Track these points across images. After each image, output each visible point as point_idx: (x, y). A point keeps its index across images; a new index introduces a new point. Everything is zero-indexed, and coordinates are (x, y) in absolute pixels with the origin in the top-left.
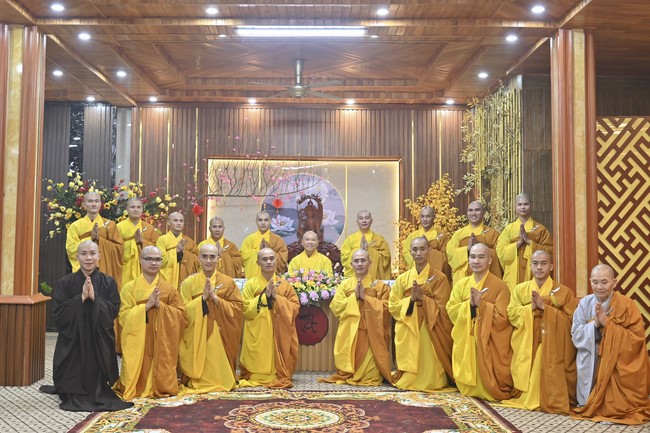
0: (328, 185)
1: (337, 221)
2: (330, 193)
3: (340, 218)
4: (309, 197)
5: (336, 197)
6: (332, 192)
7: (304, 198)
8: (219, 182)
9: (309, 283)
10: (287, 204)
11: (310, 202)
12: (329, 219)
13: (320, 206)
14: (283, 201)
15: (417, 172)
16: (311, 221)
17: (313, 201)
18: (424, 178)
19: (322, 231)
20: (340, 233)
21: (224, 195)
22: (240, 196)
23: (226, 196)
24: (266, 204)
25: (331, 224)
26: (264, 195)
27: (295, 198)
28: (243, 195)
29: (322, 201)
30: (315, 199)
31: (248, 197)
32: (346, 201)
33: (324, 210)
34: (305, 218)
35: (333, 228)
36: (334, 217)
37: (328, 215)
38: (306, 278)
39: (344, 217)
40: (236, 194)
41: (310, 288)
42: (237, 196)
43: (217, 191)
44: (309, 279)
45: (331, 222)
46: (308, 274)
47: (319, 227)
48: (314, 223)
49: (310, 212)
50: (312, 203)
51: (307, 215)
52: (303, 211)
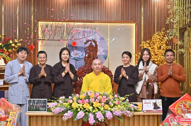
0: (99, 35)
1: (104, 53)
2: (101, 39)
3: (106, 51)
4: (90, 41)
5: (103, 41)
6: (102, 39)
7: (88, 41)
9: (96, 104)
10: (79, 44)
11: (91, 43)
12: (100, 52)
13: (96, 45)
14: (77, 42)
15: (144, 29)
16: (92, 53)
18: (148, 32)
20: (106, 60)
21: (46, 39)
22: (54, 40)
23: (47, 40)
24: (68, 44)
25: (101, 55)
26: (67, 40)
27: (83, 41)
28: (56, 39)
29: (97, 43)
30: (94, 42)
31: (58, 40)
32: (109, 43)
33: (98, 47)
34: (88, 52)
35: (102, 56)
36: (102, 51)
37: (100, 50)
38: (93, 100)
39: (108, 51)
40: (52, 39)
41: (97, 109)
42: (53, 40)
43: (42, 37)
44: (95, 101)
45: (101, 54)
46: (94, 96)
47: (96, 56)
48: (93, 54)
49: (91, 48)
50: (92, 44)
51: (89, 50)
52: (87, 48)
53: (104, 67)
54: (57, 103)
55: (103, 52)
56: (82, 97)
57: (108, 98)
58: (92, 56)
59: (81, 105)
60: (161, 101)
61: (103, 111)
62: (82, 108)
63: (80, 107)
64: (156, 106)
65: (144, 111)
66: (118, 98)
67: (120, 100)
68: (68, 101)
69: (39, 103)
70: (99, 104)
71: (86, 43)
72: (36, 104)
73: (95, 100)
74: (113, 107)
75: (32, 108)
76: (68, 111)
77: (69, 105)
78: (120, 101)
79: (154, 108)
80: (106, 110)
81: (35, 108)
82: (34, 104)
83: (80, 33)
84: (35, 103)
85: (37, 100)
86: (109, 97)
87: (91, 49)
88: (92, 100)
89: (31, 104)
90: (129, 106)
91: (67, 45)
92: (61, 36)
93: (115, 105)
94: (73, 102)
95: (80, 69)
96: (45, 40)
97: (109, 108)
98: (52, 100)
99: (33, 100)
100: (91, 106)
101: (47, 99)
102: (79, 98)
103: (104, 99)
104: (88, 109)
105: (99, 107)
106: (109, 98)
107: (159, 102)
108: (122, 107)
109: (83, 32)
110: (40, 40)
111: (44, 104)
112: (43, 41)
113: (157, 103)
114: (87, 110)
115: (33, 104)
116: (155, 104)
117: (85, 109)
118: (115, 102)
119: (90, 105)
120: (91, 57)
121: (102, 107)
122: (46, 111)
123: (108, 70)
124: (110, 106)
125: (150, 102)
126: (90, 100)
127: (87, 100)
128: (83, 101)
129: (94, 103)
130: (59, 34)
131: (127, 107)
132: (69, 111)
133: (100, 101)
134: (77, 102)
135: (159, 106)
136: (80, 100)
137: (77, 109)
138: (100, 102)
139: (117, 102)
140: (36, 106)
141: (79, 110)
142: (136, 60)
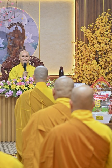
0: (27, 15)
1: (33, 40)
2: (28, 21)
3: (36, 38)
4: (15, 24)
5: (33, 24)
6: (30, 20)
7: (12, 25)
9: (30, 86)
11: (16, 28)
12: (28, 39)
13: (23, 30)
16: (17, 41)
20: (35, 49)
29: (24, 27)
30: (20, 26)
35: (30, 45)
36: (31, 38)
37: (27, 36)
38: (28, 82)
39: (38, 37)
45: (29, 41)
47: (23, 45)
48: (19, 42)
50: (18, 28)
51: (14, 37)
52: (11, 34)
53: (35, 58)
55: (32, 38)
56: (19, 80)
58: (17, 44)
59: (19, 86)
62: (20, 89)
63: (18, 88)
70: (33, 86)
71: (9, 28)
73: (30, 82)
76: (8, 91)
77: (9, 87)
87: (17, 35)
94: (12, 85)
114: (24, 90)
117: (22, 89)
119: (26, 86)
120: (17, 46)
123: (39, 61)
126: (26, 83)
127: (23, 83)
128: (20, 83)
133: (34, 83)
134: (16, 84)
136: (18, 83)
137: (16, 89)
139: (47, 84)
142: (76, 50)
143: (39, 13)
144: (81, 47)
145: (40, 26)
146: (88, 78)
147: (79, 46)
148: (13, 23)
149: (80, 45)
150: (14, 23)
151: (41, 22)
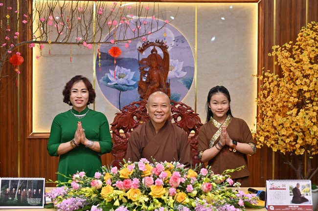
0: (174, 31)
1: (185, 73)
2: (177, 40)
3: (190, 69)
4: (152, 44)
5: (184, 45)
6: (180, 39)
7: (146, 46)
8: (43, 23)
10: (128, 52)
11: (154, 50)
12: (175, 71)
13: (166, 55)
14: (122, 48)
16: (155, 73)
17: (158, 49)
19: (168, 85)
20: (189, 88)
21: (50, 41)
22: (69, 43)
23: (52, 43)
24: (102, 53)
25: (178, 77)
26: (99, 42)
27: (136, 46)
28: (73, 42)
29: (168, 50)
30: (160, 47)
31: (79, 44)
32: (196, 49)
33: (170, 60)
34: (147, 70)
35: (180, 81)
36: (181, 69)
37: (175, 66)
38: (150, 180)
39: (194, 68)
40: (64, 41)
41: (157, 201)
42: (65, 43)
43: (41, 36)
44: (154, 184)
45: (178, 74)
46: (153, 172)
47: (165, 80)
48: (159, 75)
49: (154, 62)
50: (157, 52)
51: (150, 66)
52: (145, 62)
53: (182, 105)
54: (66, 187)
55: (184, 70)
56: (124, 173)
57: (185, 176)
58: (155, 79)
59: (121, 193)
60: (309, 185)
61: (172, 206)
62: (125, 200)
63: (118, 198)
64: (297, 197)
65: (269, 206)
66: (209, 177)
67: (213, 181)
68: (91, 184)
69: (25, 188)
70: (164, 191)
71: (141, 50)
72: (18, 191)
73: (154, 180)
74: (195, 197)
75: (10, 198)
76: (91, 205)
77: (95, 192)
78: (214, 184)
79: (294, 201)
80: (179, 203)
81: (16, 198)
82: (16, 190)
83: (127, 26)
84: (16, 188)
85: (22, 181)
86: (187, 174)
87: (154, 64)
88: (147, 181)
89: (8, 190)
90: (233, 195)
91: (100, 54)
92: (84, 32)
93: (200, 193)
94: (103, 186)
95: (125, 110)
96: (46, 42)
97: (187, 200)
98: (57, 182)
99: (13, 181)
100: (145, 194)
101: (44, 179)
102: (117, 177)
103: (175, 179)
104: (137, 201)
105: (163, 198)
106: (188, 176)
107: (304, 187)
108: (216, 198)
109: (136, 22)
110: (36, 42)
111: (37, 191)
112: (44, 45)
113: (300, 189)
114: (136, 203)
115: (11, 190)
116: (295, 192)
117: (130, 201)
118: (200, 185)
119: (144, 192)
120: (155, 83)
121: (171, 198)
122: (43, 207)
123: (191, 113)
124: (189, 194)
125: (283, 186)
126: (143, 182)
127: (136, 181)
128: (126, 183)
129: (152, 189)
130: (79, 30)
131: (229, 197)
132: (94, 207)
133: (166, 182)
134: (114, 185)
135: (306, 197)
136: (121, 182)
137: (113, 201)
138: (165, 186)
139: (205, 186)
140: (19, 195)
141: (117, 203)
142: (260, 89)
143: (195, 27)
144: (270, 83)
145: (198, 49)
146: (285, 142)
147: (266, 83)
148: (148, 42)
149: (268, 80)
150: (150, 43)
151: (198, 42)
